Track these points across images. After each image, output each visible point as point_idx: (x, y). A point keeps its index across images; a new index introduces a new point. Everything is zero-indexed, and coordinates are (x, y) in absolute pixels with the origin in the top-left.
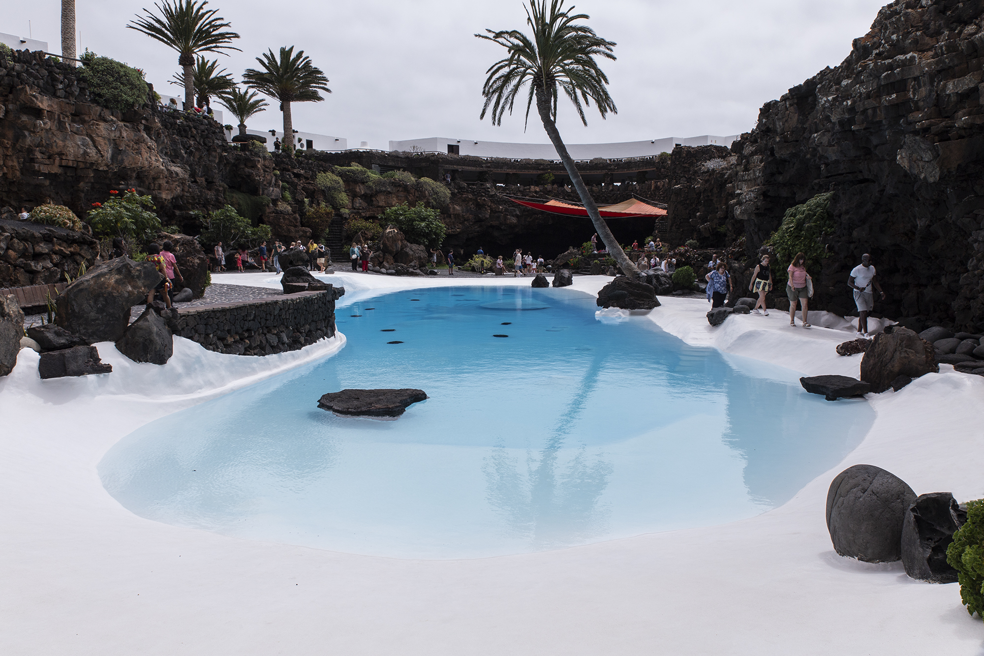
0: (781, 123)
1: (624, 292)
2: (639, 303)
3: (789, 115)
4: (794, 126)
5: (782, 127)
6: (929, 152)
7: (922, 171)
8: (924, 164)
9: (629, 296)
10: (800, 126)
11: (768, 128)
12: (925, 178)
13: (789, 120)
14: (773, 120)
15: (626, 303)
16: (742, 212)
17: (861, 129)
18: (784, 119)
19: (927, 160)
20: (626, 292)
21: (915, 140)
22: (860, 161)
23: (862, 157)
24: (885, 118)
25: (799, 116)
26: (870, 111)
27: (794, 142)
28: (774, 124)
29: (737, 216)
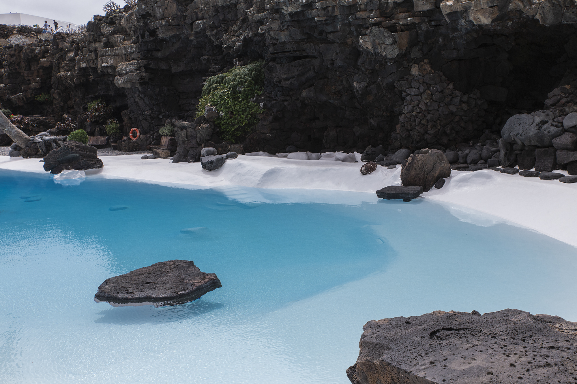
0: (161, 10)
1: (76, 154)
2: (92, 164)
3: (168, 4)
4: (174, 13)
5: (162, 13)
6: (391, 38)
7: (384, 50)
8: (386, 46)
9: (81, 158)
10: (179, 14)
11: (148, 13)
12: (386, 55)
13: (169, 8)
14: (152, 7)
15: (82, 165)
16: (125, 82)
17: (323, 21)
18: (164, 7)
19: (388, 43)
20: (78, 155)
21: (379, 30)
22: (304, 43)
23: (305, 40)
24: (340, 14)
25: (178, 5)
26: (330, 8)
27: (177, 26)
28: (154, 10)
29: (118, 85)
